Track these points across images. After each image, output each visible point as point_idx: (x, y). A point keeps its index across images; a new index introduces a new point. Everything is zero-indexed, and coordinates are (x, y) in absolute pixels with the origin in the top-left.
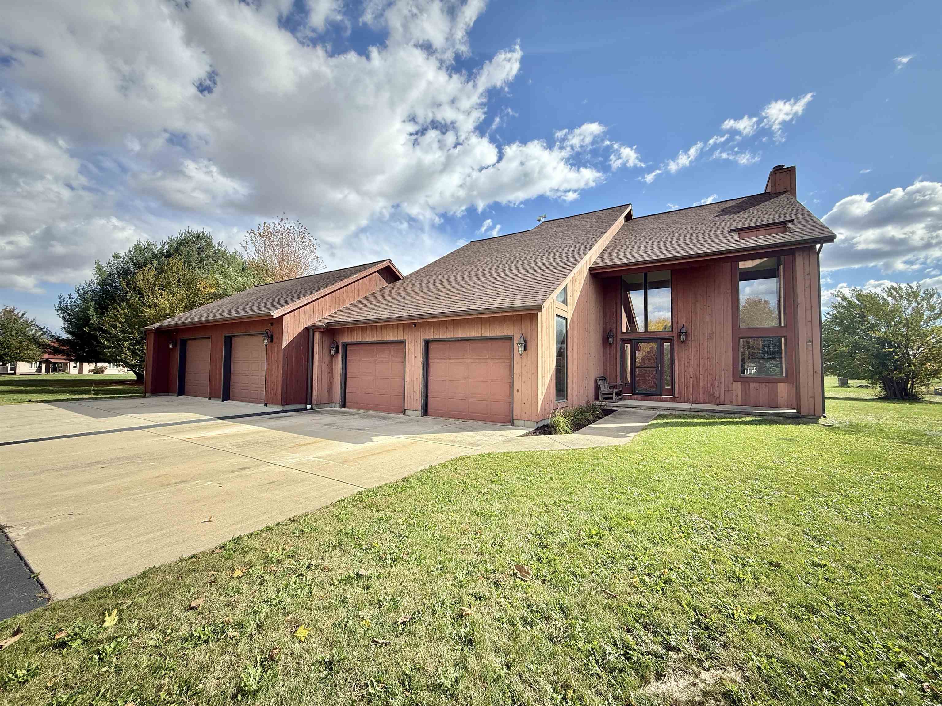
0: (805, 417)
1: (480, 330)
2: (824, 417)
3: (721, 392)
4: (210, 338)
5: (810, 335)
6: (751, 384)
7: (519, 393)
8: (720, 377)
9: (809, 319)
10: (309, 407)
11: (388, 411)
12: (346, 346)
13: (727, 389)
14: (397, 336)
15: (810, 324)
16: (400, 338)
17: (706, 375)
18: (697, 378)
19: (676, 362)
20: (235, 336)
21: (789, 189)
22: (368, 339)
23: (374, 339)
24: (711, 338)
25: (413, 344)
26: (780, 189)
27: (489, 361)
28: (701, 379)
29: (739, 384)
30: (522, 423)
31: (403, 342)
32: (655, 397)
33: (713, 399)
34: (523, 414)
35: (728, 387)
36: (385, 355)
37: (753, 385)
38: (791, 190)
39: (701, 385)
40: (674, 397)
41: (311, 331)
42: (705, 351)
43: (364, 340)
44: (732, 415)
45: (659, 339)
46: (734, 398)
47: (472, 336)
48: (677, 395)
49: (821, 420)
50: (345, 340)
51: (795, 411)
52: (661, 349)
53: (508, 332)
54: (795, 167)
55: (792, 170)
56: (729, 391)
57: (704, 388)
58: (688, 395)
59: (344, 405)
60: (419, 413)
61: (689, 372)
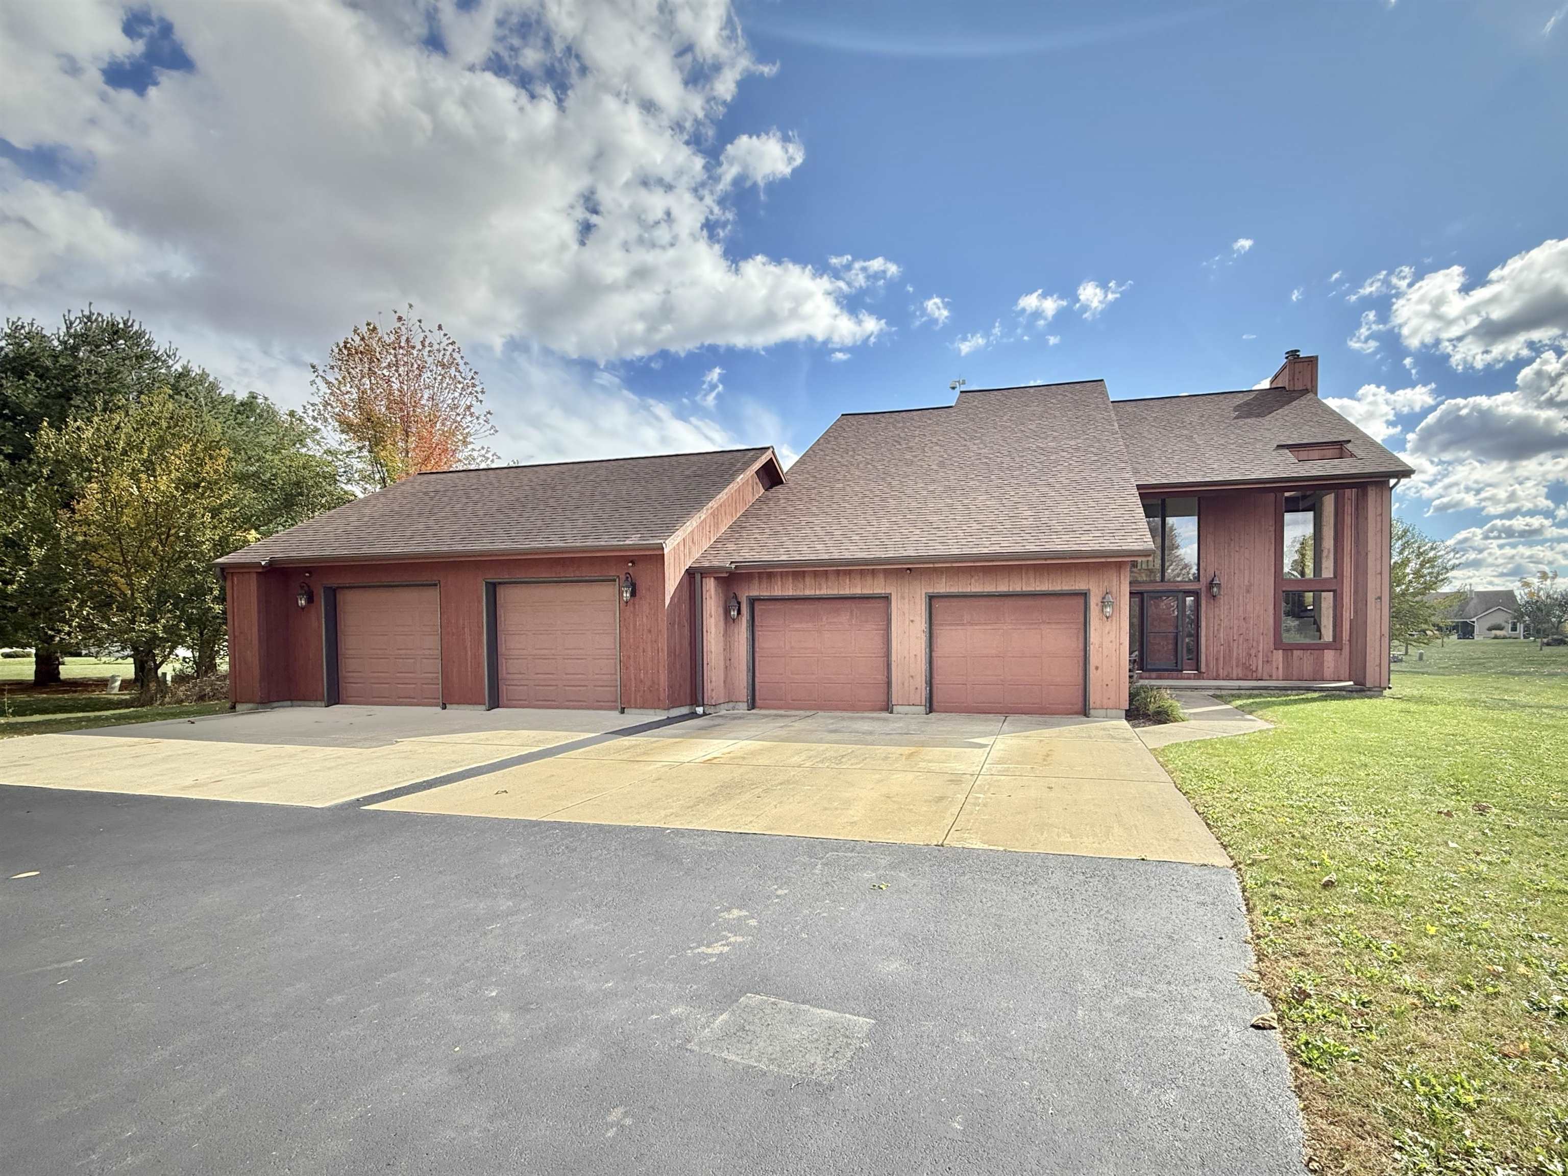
0: (1370, 690)
1: (1032, 580)
2: (1390, 688)
3: (1258, 663)
4: (435, 585)
5: (1379, 590)
6: (1295, 652)
7: (1099, 671)
8: (1258, 642)
9: (1379, 571)
10: (700, 710)
11: (853, 708)
12: (753, 601)
13: (1265, 659)
14: (877, 587)
15: (1379, 576)
16: (879, 590)
17: (1241, 642)
18: (1229, 646)
19: (1203, 624)
20: (500, 583)
21: (1309, 387)
22: (808, 592)
23: (824, 591)
24: (1248, 591)
25: (907, 600)
26: (1299, 386)
27: (1042, 626)
28: (1235, 646)
29: (1281, 651)
30: (1102, 712)
31: (886, 598)
32: (1175, 674)
33: (1249, 673)
34: (1105, 701)
35: (1267, 656)
36: (844, 618)
37: (1297, 653)
38: (1310, 389)
39: (1235, 654)
40: (1200, 672)
41: (698, 577)
42: (1241, 609)
43: (799, 593)
44: (1289, 692)
45: (1180, 591)
46: (1274, 670)
47: (1018, 589)
48: (1203, 669)
49: (1387, 692)
50: (755, 593)
51: (1351, 683)
52: (1182, 606)
53: (1080, 585)
54: (1317, 357)
55: (1312, 361)
56: (1268, 662)
57: (1238, 659)
58: (1217, 670)
59: (752, 705)
60: (922, 709)
61: (1220, 638)
